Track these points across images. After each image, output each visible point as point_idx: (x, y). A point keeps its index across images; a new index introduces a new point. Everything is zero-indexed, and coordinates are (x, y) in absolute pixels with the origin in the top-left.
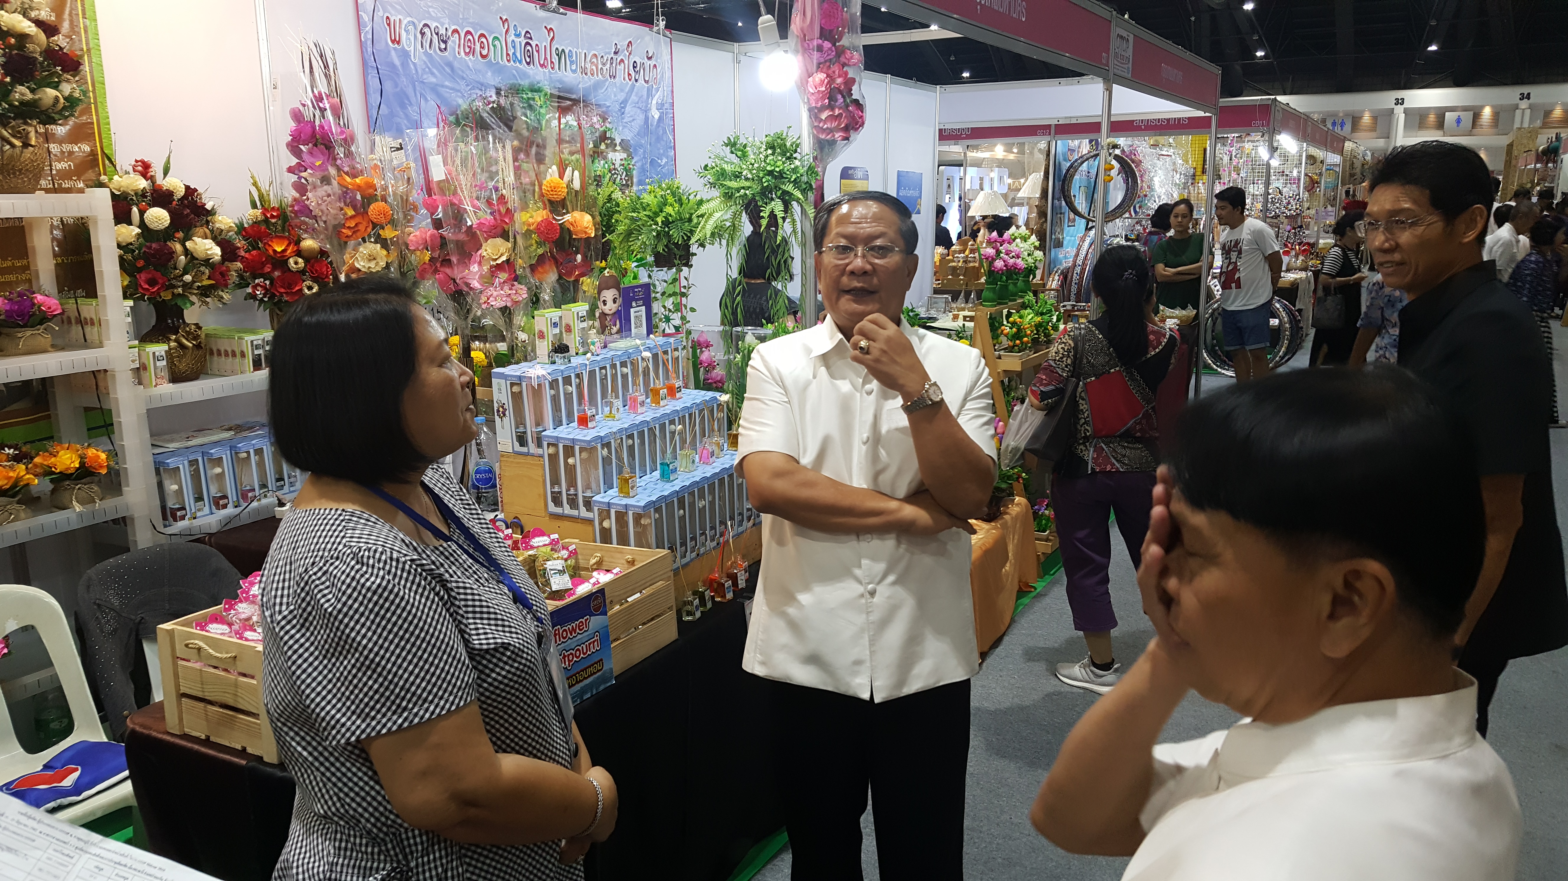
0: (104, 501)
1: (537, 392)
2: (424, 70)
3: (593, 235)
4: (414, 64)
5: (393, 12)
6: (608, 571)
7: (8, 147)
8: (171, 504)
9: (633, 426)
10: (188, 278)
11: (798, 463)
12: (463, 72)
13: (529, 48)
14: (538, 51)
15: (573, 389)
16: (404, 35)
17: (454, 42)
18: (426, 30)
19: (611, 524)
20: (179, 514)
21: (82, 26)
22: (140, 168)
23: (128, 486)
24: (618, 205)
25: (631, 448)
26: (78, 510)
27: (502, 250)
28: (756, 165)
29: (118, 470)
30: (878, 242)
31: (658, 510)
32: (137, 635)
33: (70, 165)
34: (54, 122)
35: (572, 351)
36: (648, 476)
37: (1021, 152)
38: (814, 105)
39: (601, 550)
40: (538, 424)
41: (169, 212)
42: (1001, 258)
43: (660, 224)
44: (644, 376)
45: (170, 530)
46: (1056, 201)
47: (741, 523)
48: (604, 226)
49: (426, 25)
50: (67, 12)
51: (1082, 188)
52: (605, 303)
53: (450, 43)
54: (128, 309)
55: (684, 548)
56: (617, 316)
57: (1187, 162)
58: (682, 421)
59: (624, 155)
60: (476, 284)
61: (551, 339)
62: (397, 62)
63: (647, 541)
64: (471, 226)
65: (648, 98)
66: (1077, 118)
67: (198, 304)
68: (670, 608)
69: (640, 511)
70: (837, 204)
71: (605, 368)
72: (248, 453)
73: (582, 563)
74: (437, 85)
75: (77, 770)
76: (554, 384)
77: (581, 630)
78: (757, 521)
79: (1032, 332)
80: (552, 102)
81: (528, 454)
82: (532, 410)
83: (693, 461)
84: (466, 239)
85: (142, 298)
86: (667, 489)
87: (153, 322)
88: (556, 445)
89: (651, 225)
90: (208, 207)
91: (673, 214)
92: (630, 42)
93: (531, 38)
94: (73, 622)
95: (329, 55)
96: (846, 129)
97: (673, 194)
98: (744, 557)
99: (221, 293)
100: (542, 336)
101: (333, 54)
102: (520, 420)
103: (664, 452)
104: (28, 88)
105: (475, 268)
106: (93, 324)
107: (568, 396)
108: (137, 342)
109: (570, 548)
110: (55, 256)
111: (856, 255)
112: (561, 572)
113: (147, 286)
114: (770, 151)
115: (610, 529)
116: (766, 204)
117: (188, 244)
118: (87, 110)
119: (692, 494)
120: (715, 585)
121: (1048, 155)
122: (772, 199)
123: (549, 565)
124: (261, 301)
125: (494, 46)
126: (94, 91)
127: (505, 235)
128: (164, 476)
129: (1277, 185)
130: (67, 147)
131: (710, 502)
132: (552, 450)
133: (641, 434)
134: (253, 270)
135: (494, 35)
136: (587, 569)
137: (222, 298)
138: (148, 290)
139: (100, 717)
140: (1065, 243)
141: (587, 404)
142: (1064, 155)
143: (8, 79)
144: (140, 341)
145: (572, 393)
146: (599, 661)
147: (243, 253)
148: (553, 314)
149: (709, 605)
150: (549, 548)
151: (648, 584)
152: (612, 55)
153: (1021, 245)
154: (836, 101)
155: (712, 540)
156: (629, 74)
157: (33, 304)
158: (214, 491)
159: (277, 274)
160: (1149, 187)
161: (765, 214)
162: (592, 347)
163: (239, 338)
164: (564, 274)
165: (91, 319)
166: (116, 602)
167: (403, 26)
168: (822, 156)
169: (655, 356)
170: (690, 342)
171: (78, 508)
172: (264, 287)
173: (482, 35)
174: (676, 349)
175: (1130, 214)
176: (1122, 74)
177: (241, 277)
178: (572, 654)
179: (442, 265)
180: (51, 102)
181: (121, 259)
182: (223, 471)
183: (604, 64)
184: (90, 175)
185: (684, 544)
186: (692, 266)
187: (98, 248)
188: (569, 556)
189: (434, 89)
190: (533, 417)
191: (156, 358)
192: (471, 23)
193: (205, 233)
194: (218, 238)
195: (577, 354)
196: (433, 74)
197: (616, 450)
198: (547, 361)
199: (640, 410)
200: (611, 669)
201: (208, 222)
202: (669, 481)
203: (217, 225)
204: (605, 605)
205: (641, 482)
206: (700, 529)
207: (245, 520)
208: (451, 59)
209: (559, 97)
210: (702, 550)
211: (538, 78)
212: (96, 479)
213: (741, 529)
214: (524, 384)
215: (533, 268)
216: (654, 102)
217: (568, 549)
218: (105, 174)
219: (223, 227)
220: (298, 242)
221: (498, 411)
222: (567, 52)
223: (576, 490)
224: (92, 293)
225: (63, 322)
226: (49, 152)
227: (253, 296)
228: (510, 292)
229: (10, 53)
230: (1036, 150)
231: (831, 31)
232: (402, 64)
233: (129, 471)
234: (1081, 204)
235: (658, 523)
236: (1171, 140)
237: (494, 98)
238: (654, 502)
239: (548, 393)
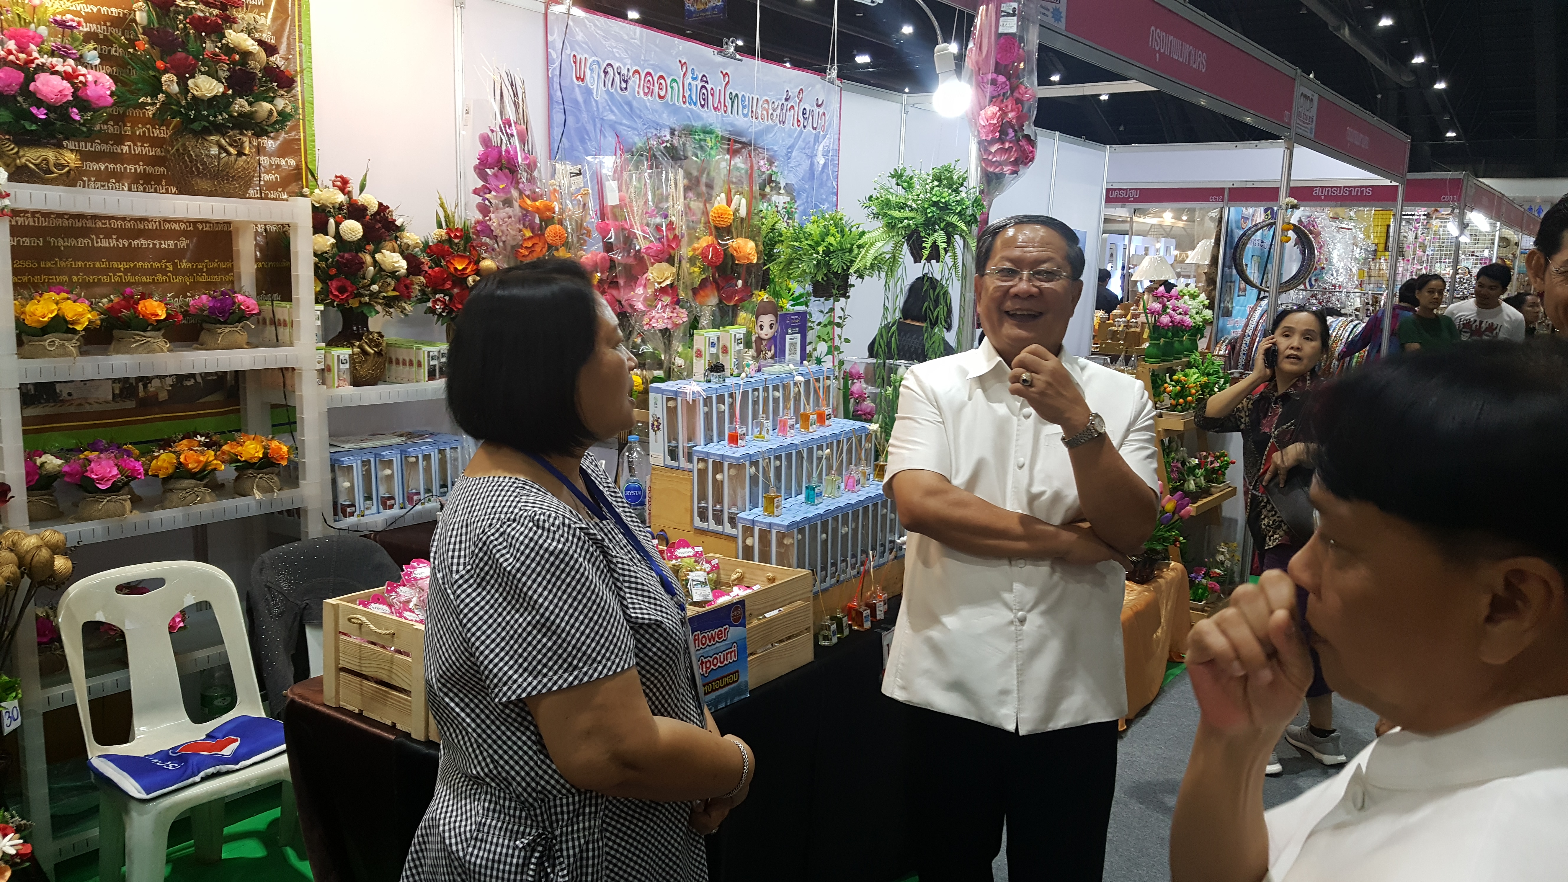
0: (281, 492)
1: (691, 408)
2: (604, 107)
3: (755, 261)
4: (596, 101)
5: (579, 51)
6: (748, 587)
7: (224, 155)
8: (343, 500)
9: (781, 447)
10: (375, 288)
11: (949, 482)
12: (641, 111)
13: (704, 91)
14: (712, 95)
15: (725, 408)
16: (588, 72)
17: (634, 82)
18: (609, 69)
19: (754, 541)
20: (349, 510)
21: (298, 49)
22: (339, 183)
23: (304, 479)
24: (781, 235)
25: (778, 469)
26: (258, 497)
27: (667, 274)
28: (921, 196)
29: (297, 463)
30: (1044, 267)
31: (801, 531)
32: (301, 620)
33: (276, 178)
34: (266, 133)
35: (727, 372)
36: (793, 499)
37: (1191, 220)
38: (984, 138)
39: (742, 566)
40: (690, 440)
41: (362, 224)
42: (1167, 314)
43: (821, 253)
44: (795, 401)
45: (339, 525)
46: (1226, 269)
47: (882, 555)
48: (766, 255)
49: (609, 65)
50: (286, 34)
51: (1255, 258)
52: (761, 327)
53: (630, 82)
54: (319, 313)
55: (824, 573)
56: (772, 341)
57: (1369, 237)
58: (830, 446)
59: (788, 199)
60: (640, 306)
61: (708, 358)
62: (580, 99)
63: (789, 562)
64: (639, 250)
65: (815, 144)
66: (1253, 182)
67: (382, 313)
68: (808, 629)
69: (784, 530)
70: (1002, 227)
71: (758, 390)
72: (417, 457)
73: (724, 578)
74: (616, 122)
75: (236, 740)
76: (707, 401)
77: (719, 638)
78: (899, 554)
79: (1197, 391)
80: (723, 144)
81: (678, 468)
82: (685, 425)
83: (839, 488)
84: (634, 263)
85: (331, 304)
86: (812, 512)
87: (340, 330)
88: (705, 461)
89: (812, 254)
90: (398, 223)
91: (834, 243)
92: (801, 90)
93: (707, 82)
94: (245, 603)
95: (519, 84)
96: (1016, 163)
97: (836, 225)
98: (883, 589)
99: (404, 304)
100: (699, 354)
101: (523, 83)
102: (672, 434)
103: (810, 476)
104: (247, 100)
105: (640, 291)
106: (285, 325)
107: (721, 414)
108: (324, 345)
109: (713, 562)
110: (257, 260)
111: (1021, 279)
112: (703, 584)
113: (337, 293)
114: (936, 183)
115: (753, 547)
116: (929, 235)
117: (378, 256)
118: (296, 127)
119: (836, 519)
120: (853, 613)
121: (1220, 221)
122: (935, 231)
123: (692, 576)
124: (440, 315)
125: (672, 88)
126: (303, 108)
127: (670, 261)
128: (338, 473)
129: (1467, 265)
130: (275, 160)
131: (853, 529)
132: (701, 466)
133: (789, 456)
134: (435, 286)
135: (672, 77)
136: (728, 585)
137: (405, 309)
138: (337, 296)
139: (261, 695)
140: (1234, 312)
141: (738, 422)
142: (1237, 222)
143: (230, 92)
144: (327, 345)
145: (724, 412)
146: (735, 672)
147: (426, 268)
148: (713, 334)
149: (846, 632)
150: (693, 560)
151: (787, 602)
152: (783, 101)
153: (1190, 303)
154: (1007, 135)
155: (853, 568)
156: (798, 121)
157: (234, 303)
158: (383, 492)
159: (456, 290)
160: (1326, 260)
161: (928, 245)
162: (746, 369)
163: (418, 349)
164: (725, 299)
165: (285, 321)
166: (284, 586)
167: (588, 65)
168: (989, 190)
169: (807, 382)
170: (842, 372)
171: (258, 495)
172: (443, 302)
173: (662, 77)
174: (828, 378)
175: (1305, 287)
176: (1305, 134)
177: (422, 291)
178: (709, 661)
179: (609, 287)
180: (266, 114)
181: (316, 267)
182: (393, 474)
183: (774, 110)
184: (294, 187)
185: (824, 568)
186: (849, 297)
187: (296, 253)
188: (712, 570)
189: (613, 126)
190: (685, 432)
191: (340, 361)
192: (652, 65)
193: (394, 248)
194: (405, 252)
195: (732, 375)
196: (612, 111)
197: (764, 468)
198: (702, 379)
199: (790, 433)
200: (746, 682)
201: (396, 238)
202: (813, 504)
203: (405, 241)
204: (744, 617)
205: (786, 504)
206: (842, 556)
207: (409, 522)
208: (631, 98)
209: (729, 140)
210: (842, 577)
211: (710, 120)
212: (276, 470)
213: (882, 561)
214: (679, 399)
215: (695, 291)
216: (821, 148)
217: (710, 563)
218: (307, 187)
219: (410, 243)
220: (477, 262)
221: (653, 425)
222: (740, 96)
223: (722, 507)
224: (287, 296)
225: (258, 322)
226: (260, 164)
227: (432, 311)
228: (671, 315)
229: (234, 68)
230: (1207, 218)
231: (1006, 66)
232: (585, 101)
233: (307, 464)
234: (1253, 274)
235: (801, 544)
236: (1352, 214)
237: (668, 137)
238: (798, 523)
239: (702, 410)
